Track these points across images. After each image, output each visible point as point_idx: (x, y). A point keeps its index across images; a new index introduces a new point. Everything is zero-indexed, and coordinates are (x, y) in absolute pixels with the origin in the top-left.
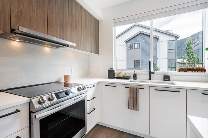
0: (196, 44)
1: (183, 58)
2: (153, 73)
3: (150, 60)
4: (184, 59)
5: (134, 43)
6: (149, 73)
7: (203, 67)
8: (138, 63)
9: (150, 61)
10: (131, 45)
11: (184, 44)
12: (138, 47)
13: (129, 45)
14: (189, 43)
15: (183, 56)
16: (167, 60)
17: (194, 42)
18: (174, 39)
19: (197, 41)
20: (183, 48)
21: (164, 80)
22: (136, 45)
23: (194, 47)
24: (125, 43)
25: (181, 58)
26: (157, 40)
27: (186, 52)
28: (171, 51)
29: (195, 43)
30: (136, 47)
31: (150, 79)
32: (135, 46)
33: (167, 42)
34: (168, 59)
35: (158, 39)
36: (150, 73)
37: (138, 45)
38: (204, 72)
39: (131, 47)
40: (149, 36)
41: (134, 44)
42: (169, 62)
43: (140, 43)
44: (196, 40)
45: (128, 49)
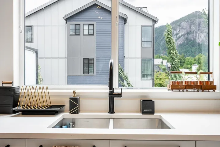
0: (178, 36)
1: (162, 57)
2: (119, 95)
3: (111, 61)
4: (164, 59)
5: (82, 23)
6: (110, 94)
7: (211, 80)
8: (90, 65)
9: (111, 64)
10: (78, 27)
11: (163, 34)
12: (91, 32)
13: (73, 27)
14: (170, 34)
15: (162, 55)
16: (140, 60)
17: (175, 32)
18: (151, 23)
19: (179, 32)
20: (161, 41)
21: (143, 113)
22: (86, 27)
23: (176, 40)
24: (65, 21)
25: (159, 57)
26: (123, 22)
27: (165, 48)
28: (145, 45)
29: (177, 34)
30: (86, 32)
31: (112, 110)
32: (85, 29)
33: (140, 27)
34: (142, 60)
35: (125, 20)
36: (113, 96)
37: (91, 27)
38: (214, 91)
39: (77, 31)
40: (110, 12)
41: (82, 25)
42: (143, 64)
43: (93, 25)
44: (179, 30)
45: (71, 35)
